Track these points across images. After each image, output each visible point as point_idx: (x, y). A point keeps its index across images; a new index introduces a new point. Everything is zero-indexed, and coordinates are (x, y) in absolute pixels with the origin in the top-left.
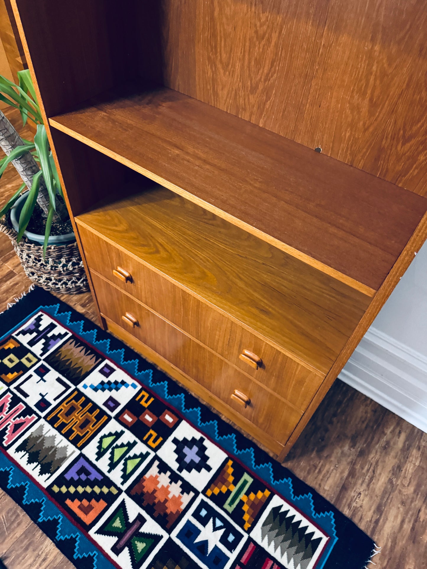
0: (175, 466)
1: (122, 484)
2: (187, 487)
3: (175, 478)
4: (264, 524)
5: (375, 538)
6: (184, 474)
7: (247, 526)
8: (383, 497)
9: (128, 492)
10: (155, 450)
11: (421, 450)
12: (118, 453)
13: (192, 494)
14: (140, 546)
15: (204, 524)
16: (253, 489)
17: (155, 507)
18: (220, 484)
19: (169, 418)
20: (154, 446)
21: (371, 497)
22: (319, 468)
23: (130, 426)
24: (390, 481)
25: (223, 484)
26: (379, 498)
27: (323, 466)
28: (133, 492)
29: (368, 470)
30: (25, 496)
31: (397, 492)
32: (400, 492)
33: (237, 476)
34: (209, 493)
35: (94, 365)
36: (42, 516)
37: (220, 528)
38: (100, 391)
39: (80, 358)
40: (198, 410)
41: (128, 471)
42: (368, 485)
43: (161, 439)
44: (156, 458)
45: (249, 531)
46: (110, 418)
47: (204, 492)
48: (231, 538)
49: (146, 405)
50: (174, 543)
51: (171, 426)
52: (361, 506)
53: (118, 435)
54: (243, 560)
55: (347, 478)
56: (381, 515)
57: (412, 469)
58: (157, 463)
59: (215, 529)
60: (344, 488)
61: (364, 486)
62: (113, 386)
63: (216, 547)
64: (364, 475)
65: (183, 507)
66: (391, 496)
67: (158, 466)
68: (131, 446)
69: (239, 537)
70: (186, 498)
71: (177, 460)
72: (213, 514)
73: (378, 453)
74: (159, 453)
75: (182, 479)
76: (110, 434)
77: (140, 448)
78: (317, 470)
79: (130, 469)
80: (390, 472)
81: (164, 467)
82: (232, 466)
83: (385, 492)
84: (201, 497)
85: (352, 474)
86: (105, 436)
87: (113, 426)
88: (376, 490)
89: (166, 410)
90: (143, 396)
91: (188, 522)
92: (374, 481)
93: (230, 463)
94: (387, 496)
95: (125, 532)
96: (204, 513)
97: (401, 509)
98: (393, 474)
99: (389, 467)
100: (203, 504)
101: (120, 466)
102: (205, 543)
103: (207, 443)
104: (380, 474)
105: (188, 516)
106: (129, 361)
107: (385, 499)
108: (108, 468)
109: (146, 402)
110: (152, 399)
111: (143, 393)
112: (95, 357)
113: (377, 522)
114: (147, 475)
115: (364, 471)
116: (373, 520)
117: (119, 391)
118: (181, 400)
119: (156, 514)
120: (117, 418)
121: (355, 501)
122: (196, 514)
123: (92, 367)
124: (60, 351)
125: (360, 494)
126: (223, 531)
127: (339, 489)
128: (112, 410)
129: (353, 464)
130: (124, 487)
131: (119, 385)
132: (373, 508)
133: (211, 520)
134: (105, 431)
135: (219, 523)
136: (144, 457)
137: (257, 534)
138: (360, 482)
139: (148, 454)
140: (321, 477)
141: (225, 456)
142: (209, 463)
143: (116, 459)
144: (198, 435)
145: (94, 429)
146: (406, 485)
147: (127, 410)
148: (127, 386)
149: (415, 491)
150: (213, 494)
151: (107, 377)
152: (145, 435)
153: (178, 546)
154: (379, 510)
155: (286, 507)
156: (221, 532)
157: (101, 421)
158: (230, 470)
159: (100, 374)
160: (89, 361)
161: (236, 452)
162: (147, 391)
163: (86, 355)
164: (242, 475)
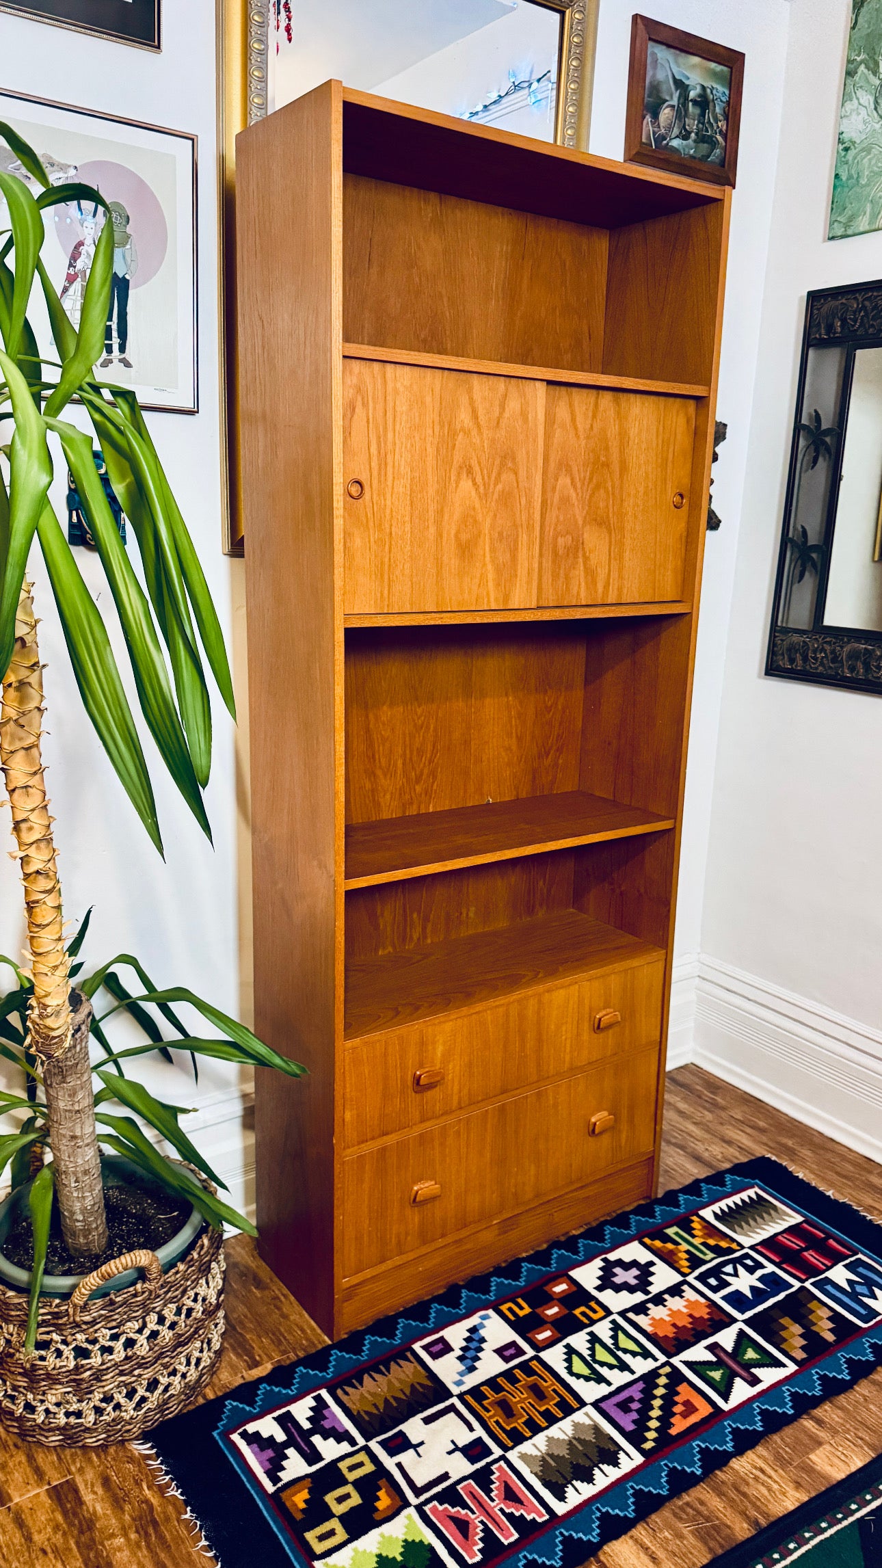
0: (639, 1297)
1: (656, 1360)
2: (675, 1291)
3: (658, 1300)
4: (735, 1232)
5: (759, 1155)
6: (654, 1289)
7: (734, 1246)
8: (714, 1135)
9: (669, 1355)
10: (608, 1312)
12: (602, 1355)
13: (685, 1287)
14: (751, 1354)
15: (728, 1284)
16: (689, 1230)
17: (699, 1329)
18: (675, 1258)
19: (560, 1288)
20: (601, 1313)
21: (712, 1143)
22: (669, 1170)
23: (559, 1335)
24: (695, 1123)
25: (675, 1254)
26: (714, 1138)
28: (673, 1350)
30: (653, 1490)
32: (709, 1122)
33: (666, 1239)
34: (687, 1270)
35: (416, 1364)
36: (692, 1469)
37: (735, 1269)
38: (477, 1364)
39: (390, 1382)
40: (555, 1254)
41: (636, 1349)
42: (697, 1140)
43: (593, 1304)
44: (622, 1314)
45: (743, 1247)
46: (537, 1358)
47: (684, 1275)
48: (749, 1262)
49: (527, 1310)
50: (750, 1318)
51: (574, 1288)
53: (571, 1351)
54: (777, 1260)
55: (685, 1152)
56: (733, 1143)
58: (631, 1315)
59: (736, 1275)
61: (697, 1143)
62: (473, 1345)
63: (760, 1279)
64: (685, 1139)
65: (702, 1300)
66: (713, 1130)
67: (637, 1314)
68: (594, 1339)
69: (746, 1256)
70: (689, 1294)
71: (631, 1292)
72: (716, 1272)
74: (615, 1309)
75: (662, 1293)
76: (569, 1360)
77: (603, 1330)
79: (632, 1346)
80: (685, 1121)
81: (640, 1309)
82: (652, 1240)
83: (707, 1131)
84: (690, 1279)
85: (682, 1148)
86: (569, 1369)
87: (554, 1357)
88: (704, 1136)
89: (546, 1288)
90: (510, 1309)
91: (724, 1298)
92: (693, 1134)
93: (647, 1240)
94: (712, 1132)
95: (729, 1367)
96: (713, 1282)
97: (729, 1128)
98: (688, 1119)
100: (702, 1278)
101: (627, 1358)
102: (753, 1288)
103: (612, 1257)
104: (686, 1128)
105: (717, 1297)
106: (431, 1316)
107: (716, 1134)
109: (521, 1308)
110: (520, 1300)
111: (504, 1308)
112: (398, 1360)
113: (740, 1148)
114: (649, 1329)
115: (680, 1137)
116: (738, 1149)
117: (486, 1338)
118: (533, 1268)
119: (709, 1330)
120: (538, 1347)
121: (714, 1156)
122: (715, 1290)
123: (419, 1368)
124: (359, 1412)
125: (707, 1149)
126: (739, 1267)
128: (522, 1353)
130: (662, 1358)
131: (475, 1336)
132: (724, 1145)
133: (723, 1276)
134: (560, 1368)
135: (729, 1269)
136: (616, 1328)
137: (747, 1241)
138: (692, 1145)
139: (613, 1322)
141: (635, 1244)
142: (642, 1262)
143: (613, 1361)
144: (598, 1263)
145: (551, 1380)
146: (702, 1115)
147: (529, 1335)
148: (482, 1326)
150: (688, 1267)
151: (452, 1350)
152: (582, 1321)
153: (755, 1315)
154: (727, 1142)
155: (716, 1207)
156: (740, 1269)
157: (540, 1370)
158: (658, 1243)
159: (440, 1359)
160: (404, 1372)
161: (633, 1231)
162: (502, 1304)
163: (387, 1373)
164: (667, 1235)
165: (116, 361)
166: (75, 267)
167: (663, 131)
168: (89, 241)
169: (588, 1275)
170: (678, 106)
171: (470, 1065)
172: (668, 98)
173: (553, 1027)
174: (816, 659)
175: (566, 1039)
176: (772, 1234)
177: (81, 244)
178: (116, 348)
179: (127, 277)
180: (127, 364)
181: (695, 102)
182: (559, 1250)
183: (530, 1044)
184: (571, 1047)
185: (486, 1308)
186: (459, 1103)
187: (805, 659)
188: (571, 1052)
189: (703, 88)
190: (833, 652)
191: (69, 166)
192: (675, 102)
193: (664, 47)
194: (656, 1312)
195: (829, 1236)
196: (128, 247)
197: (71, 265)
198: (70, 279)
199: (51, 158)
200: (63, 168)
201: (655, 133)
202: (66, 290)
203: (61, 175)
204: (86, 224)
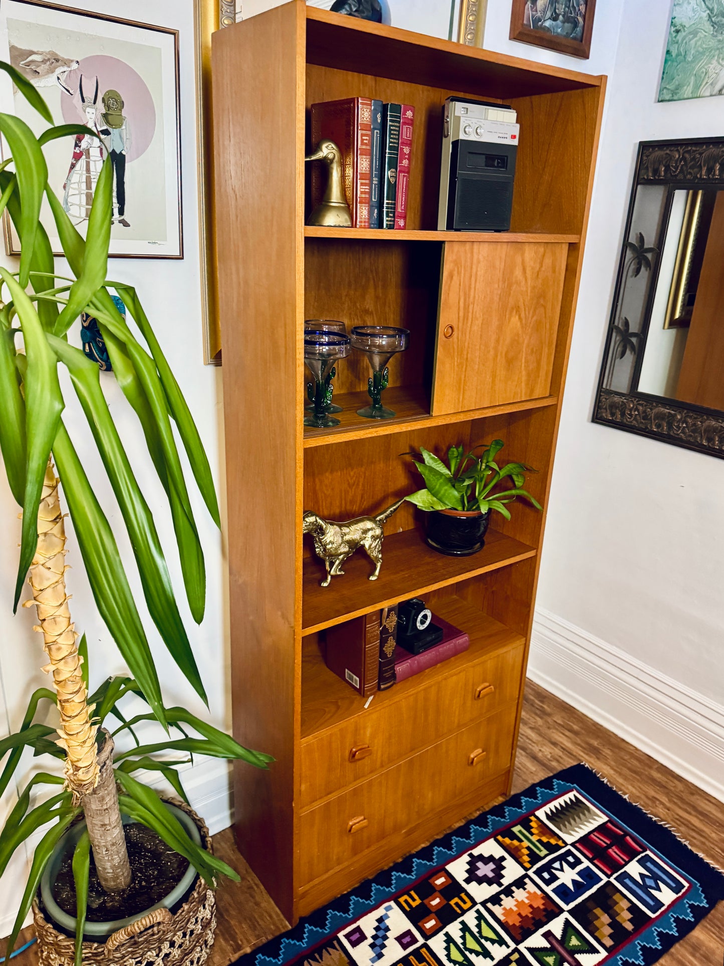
0: (495, 889)
1: (508, 947)
2: (520, 883)
3: (508, 892)
4: (560, 830)
6: (506, 882)
7: (560, 843)
9: (517, 942)
10: (474, 903)
12: (471, 944)
13: (527, 880)
14: (574, 942)
15: (557, 878)
16: (528, 828)
17: (537, 918)
18: (519, 853)
19: (440, 881)
20: (469, 904)
23: (441, 925)
25: (520, 850)
28: (519, 938)
33: (513, 836)
34: (527, 865)
35: (341, 952)
37: (561, 865)
38: (384, 951)
40: (436, 850)
41: (494, 937)
43: (463, 895)
44: (484, 904)
45: (566, 844)
46: (425, 946)
47: (526, 869)
48: (571, 859)
49: (418, 901)
50: (573, 909)
51: (450, 881)
53: (449, 940)
54: (591, 856)
58: (489, 905)
59: (562, 870)
61: (534, 745)
62: (381, 933)
63: (579, 874)
65: (539, 892)
67: (494, 905)
68: (465, 928)
69: (569, 853)
70: (530, 886)
71: (490, 884)
72: (548, 867)
74: (479, 899)
75: (511, 885)
76: (447, 949)
77: (470, 918)
79: (492, 936)
81: (495, 899)
82: (504, 838)
84: (530, 873)
86: (448, 956)
87: (437, 944)
89: (430, 881)
90: (406, 901)
91: (554, 891)
92: (531, 738)
93: (499, 838)
94: (543, 734)
95: (559, 953)
96: (546, 875)
97: (553, 730)
100: (538, 873)
101: (488, 945)
102: (574, 882)
103: (476, 852)
105: (549, 889)
106: (350, 908)
107: (546, 737)
108: (488, 959)
109: (414, 900)
110: (412, 893)
111: (402, 900)
112: (328, 948)
114: (502, 918)
116: (562, 750)
117: (390, 927)
118: (421, 863)
119: (544, 920)
120: (427, 936)
121: (547, 755)
122: (548, 883)
123: (343, 955)
125: (540, 750)
126: (564, 864)
127: (536, 761)
128: (415, 941)
130: (513, 945)
131: (382, 926)
132: (552, 747)
133: (554, 871)
134: (442, 955)
135: (557, 865)
136: (480, 917)
137: (570, 839)
138: (531, 747)
139: (478, 911)
141: (492, 841)
142: (497, 857)
143: (478, 949)
144: (465, 858)
147: (420, 924)
148: (387, 917)
150: (529, 862)
151: (366, 938)
152: (455, 911)
153: (576, 906)
154: (554, 744)
155: (547, 809)
156: (565, 866)
157: (428, 956)
158: (507, 841)
159: (358, 947)
160: (332, 958)
161: (489, 830)
162: (400, 897)
163: (320, 960)
164: (513, 833)
165: (116, 222)
166: (80, 147)
167: (539, 14)
169: (458, 869)
173: (447, 702)
174: (631, 415)
176: (586, 832)
178: (116, 211)
179: (124, 153)
180: (125, 224)
182: (439, 847)
183: (431, 716)
184: (459, 712)
185: (389, 901)
187: (623, 414)
190: (644, 412)
191: (72, 61)
194: (508, 902)
195: (627, 834)
196: (124, 127)
197: (76, 145)
198: (77, 157)
199: (56, 55)
200: (67, 63)
201: (533, 16)
202: (73, 166)
203: (65, 68)
204: (88, 110)
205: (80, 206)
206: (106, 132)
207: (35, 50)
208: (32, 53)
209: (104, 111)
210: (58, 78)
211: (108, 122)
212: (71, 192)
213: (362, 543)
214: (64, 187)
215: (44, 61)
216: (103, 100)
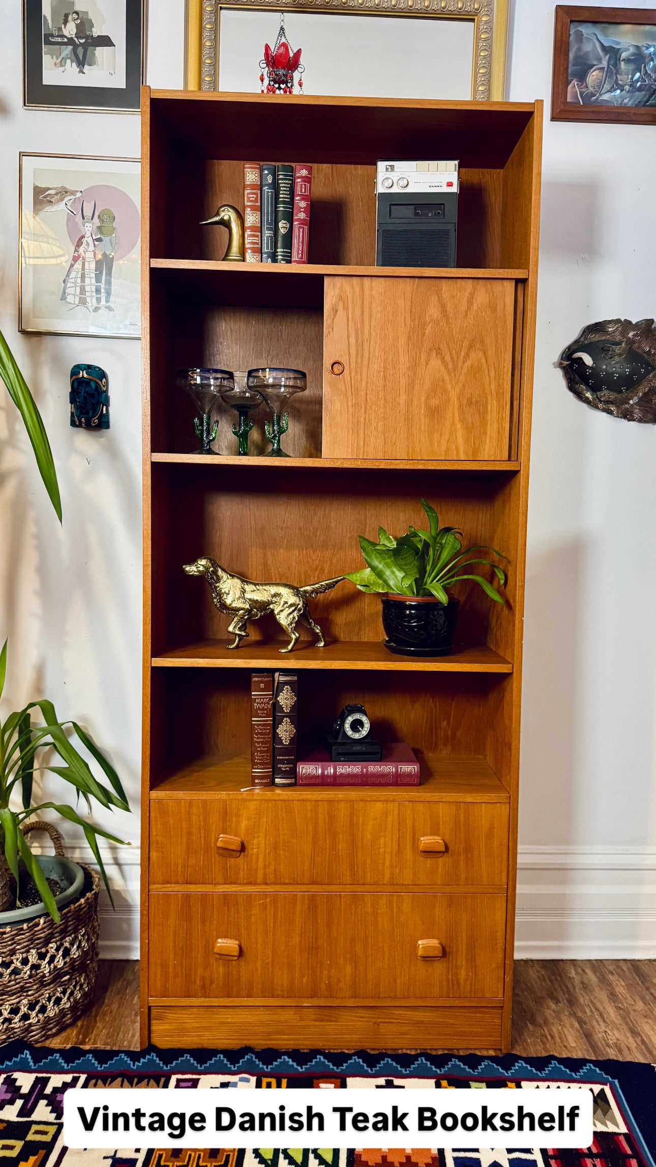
8: (627, 1023)
11: (614, 972)
21: (618, 1029)
22: (548, 1035)
24: (618, 1008)
26: (624, 1024)
27: (550, 1030)
29: (591, 1011)
31: (632, 1013)
32: (634, 1010)
40: (354, 1060)
42: (604, 1021)
52: (618, 1040)
55: (581, 1027)
56: (640, 1035)
57: (624, 989)
60: (588, 1036)
61: (602, 1023)
64: (593, 1016)
66: (632, 1018)
73: (584, 994)
78: (549, 1038)
80: (609, 1002)
83: (623, 1018)
85: (581, 1022)
88: (615, 1020)
92: (605, 1016)
94: (628, 1020)
97: (650, 1021)
98: (614, 1002)
99: (605, 999)
104: (604, 1008)
106: (209, 1063)
107: (630, 1023)
113: (643, 1041)
115: (589, 1013)
116: (639, 1043)
118: (323, 1062)
121: (608, 1039)
125: (605, 1031)
127: (584, 1039)
129: (573, 1014)
132: (628, 1035)
138: (595, 1023)
140: (558, 1040)
141: (431, 1081)
146: (634, 1003)
149: (645, 1004)
154: (634, 1033)
161: (439, 1071)
162: (267, 1076)
165: (103, 308)
166: (78, 252)
167: (591, 89)
168: (88, 234)
170: (608, 67)
171: (276, 847)
172: (595, 63)
173: (369, 836)
175: (385, 852)
177: (83, 237)
178: (103, 299)
179: (113, 255)
180: (109, 308)
181: (627, 61)
182: (360, 1059)
183: (343, 846)
184: (391, 861)
185: (252, 1074)
186: (265, 877)
188: (391, 866)
189: (637, 47)
191: (77, 191)
192: (604, 64)
193: (590, 25)
195: (638, 1157)
196: (114, 235)
197: (76, 250)
198: (75, 259)
199: (65, 188)
200: (73, 193)
201: (581, 94)
202: (72, 266)
203: (72, 197)
204: (86, 224)
205: (75, 295)
206: (99, 240)
207: (51, 187)
208: (49, 189)
209: (99, 225)
210: (66, 204)
211: (101, 233)
212: (69, 285)
213: (271, 606)
214: (64, 281)
215: (57, 194)
216: (99, 217)
